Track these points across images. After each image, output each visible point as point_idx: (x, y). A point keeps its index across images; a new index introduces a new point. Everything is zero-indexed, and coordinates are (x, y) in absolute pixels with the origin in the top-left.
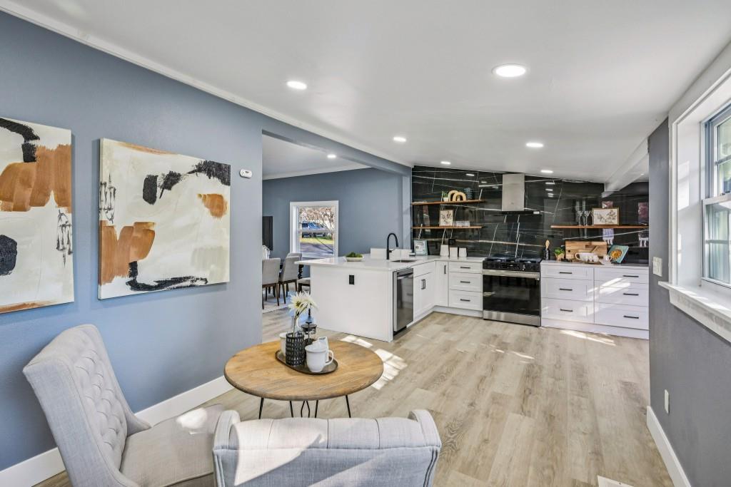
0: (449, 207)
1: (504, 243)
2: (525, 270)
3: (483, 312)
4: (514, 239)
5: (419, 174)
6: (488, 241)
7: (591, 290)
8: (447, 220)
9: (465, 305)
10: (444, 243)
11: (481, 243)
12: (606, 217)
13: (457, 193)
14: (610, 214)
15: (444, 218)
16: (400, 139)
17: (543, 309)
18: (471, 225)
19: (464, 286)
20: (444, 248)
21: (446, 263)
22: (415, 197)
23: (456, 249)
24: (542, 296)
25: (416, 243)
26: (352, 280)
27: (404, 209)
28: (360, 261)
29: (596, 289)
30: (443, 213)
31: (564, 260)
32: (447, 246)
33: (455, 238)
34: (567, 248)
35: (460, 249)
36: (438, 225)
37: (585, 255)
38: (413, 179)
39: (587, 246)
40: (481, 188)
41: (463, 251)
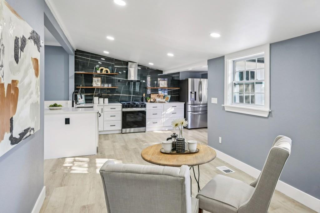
0: (98, 76)
1: (126, 95)
2: (141, 107)
3: (122, 130)
4: (130, 94)
5: (79, 55)
6: (119, 95)
7: (163, 113)
8: (97, 83)
9: (113, 128)
10: (95, 96)
11: (115, 95)
12: (163, 84)
13: (105, 69)
14: (165, 83)
15: (95, 82)
16: (110, 38)
17: (147, 124)
18: (112, 86)
19: (112, 118)
20: (96, 99)
21: (102, 107)
22: (76, 69)
23: (103, 99)
24: (146, 118)
25: (79, 96)
26: (67, 121)
27: (70, 76)
28: (60, 109)
29: (165, 112)
30: (95, 79)
31: (151, 102)
32: (98, 98)
33: (102, 93)
34: (151, 97)
35: (105, 99)
36: (92, 86)
37: (158, 99)
38: (76, 57)
39: (158, 96)
40: (116, 67)
41: (106, 100)
